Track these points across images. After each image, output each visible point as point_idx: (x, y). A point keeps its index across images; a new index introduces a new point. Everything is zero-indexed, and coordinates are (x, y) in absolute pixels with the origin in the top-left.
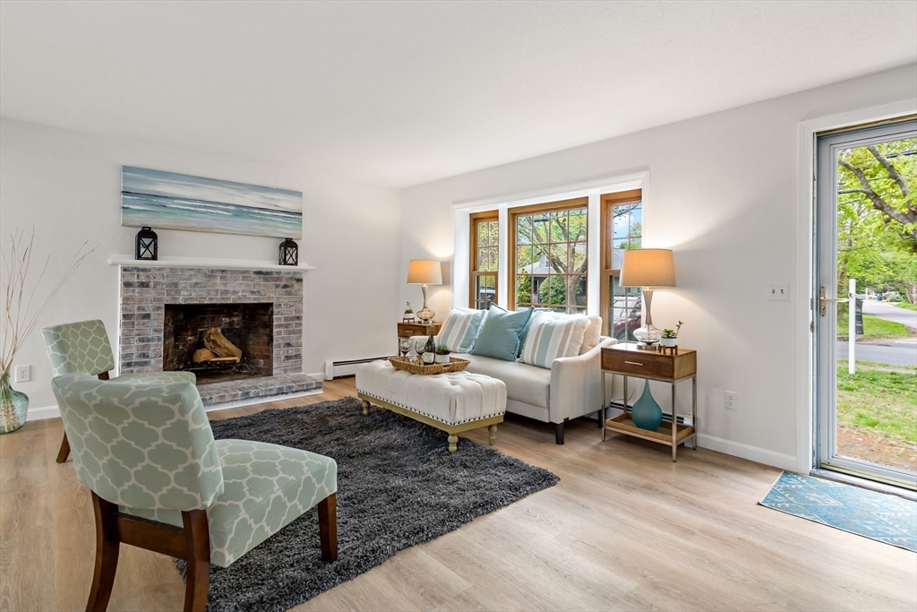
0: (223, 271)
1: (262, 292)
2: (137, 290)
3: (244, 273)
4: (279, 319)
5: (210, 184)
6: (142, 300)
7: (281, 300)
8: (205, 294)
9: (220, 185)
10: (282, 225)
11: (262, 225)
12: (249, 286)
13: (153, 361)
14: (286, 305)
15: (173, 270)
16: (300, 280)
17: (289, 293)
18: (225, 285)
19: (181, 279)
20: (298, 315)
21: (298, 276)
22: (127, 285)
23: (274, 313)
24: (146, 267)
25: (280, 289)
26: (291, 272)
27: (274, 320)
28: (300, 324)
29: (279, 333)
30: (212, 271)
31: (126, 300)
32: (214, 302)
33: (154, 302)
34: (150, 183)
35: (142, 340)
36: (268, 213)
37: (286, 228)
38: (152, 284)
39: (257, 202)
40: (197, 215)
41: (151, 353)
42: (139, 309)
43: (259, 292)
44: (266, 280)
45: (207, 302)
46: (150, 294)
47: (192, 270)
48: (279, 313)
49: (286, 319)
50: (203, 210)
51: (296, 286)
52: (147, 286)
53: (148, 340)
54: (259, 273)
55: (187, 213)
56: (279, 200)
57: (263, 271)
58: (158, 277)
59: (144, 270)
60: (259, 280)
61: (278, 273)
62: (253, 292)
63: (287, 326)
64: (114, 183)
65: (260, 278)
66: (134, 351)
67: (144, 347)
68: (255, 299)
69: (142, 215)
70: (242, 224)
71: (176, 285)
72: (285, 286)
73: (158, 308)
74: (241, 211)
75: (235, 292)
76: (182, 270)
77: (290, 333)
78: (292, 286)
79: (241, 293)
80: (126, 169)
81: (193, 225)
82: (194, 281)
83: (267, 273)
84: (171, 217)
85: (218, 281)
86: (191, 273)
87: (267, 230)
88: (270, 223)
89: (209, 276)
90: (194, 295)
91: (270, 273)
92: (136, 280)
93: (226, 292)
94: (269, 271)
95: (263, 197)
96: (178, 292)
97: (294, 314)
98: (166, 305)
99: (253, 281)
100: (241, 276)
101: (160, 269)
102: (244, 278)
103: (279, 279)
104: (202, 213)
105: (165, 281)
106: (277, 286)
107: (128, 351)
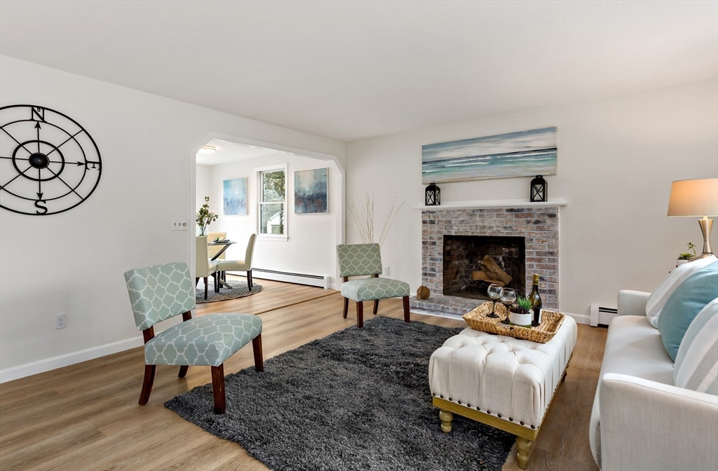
0: (481, 210)
1: (514, 228)
2: (429, 225)
3: (498, 211)
4: (530, 253)
5: (472, 143)
6: (431, 233)
7: (533, 235)
8: (468, 229)
9: (480, 142)
10: (533, 164)
11: (514, 168)
12: (502, 222)
13: (438, 274)
14: (538, 240)
15: (448, 211)
16: (553, 216)
17: (541, 229)
18: (483, 221)
19: (453, 218)
20: (551, 250)
21: (551, 212)
22: (424, 222)
23: (526, 246)
24: (434, 210)
25: (531, 225)
26: (543, 208)
27: (526, 254)
28: (554, 260)
29: (531, 266)
30: (473, 211)
31: (424, 232)
32: (475, 234)
33: (438, 232)
34: (436, 153)
35: (432, 259)
36: (520, 155)
37: (538, 166)
38: (436, 221)
39: (510, 148)
40: (464, 169)
41: (437, 269)
42: (430, 238)
43: (511, 227)
44: (517, 216)
45: (470, 234)
46: (436, 228)
47: (460, 210)
48: (531, 247)
49: (538, 253)
50: (468, 164)
51: (549, 221)
52: (434, 223)
53: (435, 260)
54: (511, 210)
55: (457, 169)
56: (531, 141)
57: (515, 208)
58: (440, 216)
59: (432, 212)
60: (510, 216)
61: (529, 209)
62: (505, 228)
63: (539, 260)
64: (418, 158)
65: (512, 215)
66: (428, 266)
67: (433, 264)
68: (507, 233)
69: (432, 176)
70: (497, 169)
71: (450, 222)
72: (537, 222)
73: (440, 238)
74: (496, 159)
75: (490, 228)
76: (454, 211)
77: (542, 267)
78: (544, 222)
79: (495, 228)
80: (424, 147)
81: (461, 177)
82: (461, 219)
83: (518, 210)
84: (448, 173)
85: (478, 218)
86: (460, 213)
87: (519, 171)
88: (522, 164)
89: (471, 215)
90: (461, 230)
91: (522, 210)
92: (428, 219)
93: (484, 227)
94: (520, 208)
95: (515, 142)
96: (451, 227)
97: (547, 249)
98: (445, 236)
99: (505, 218)
100: (495, 213)
101: (440, 211)
102: (498, 215)
103: (530, 215)
104: (467, 166)
105: (443, 219)
106: (529, 222)
107: (425, 266)
